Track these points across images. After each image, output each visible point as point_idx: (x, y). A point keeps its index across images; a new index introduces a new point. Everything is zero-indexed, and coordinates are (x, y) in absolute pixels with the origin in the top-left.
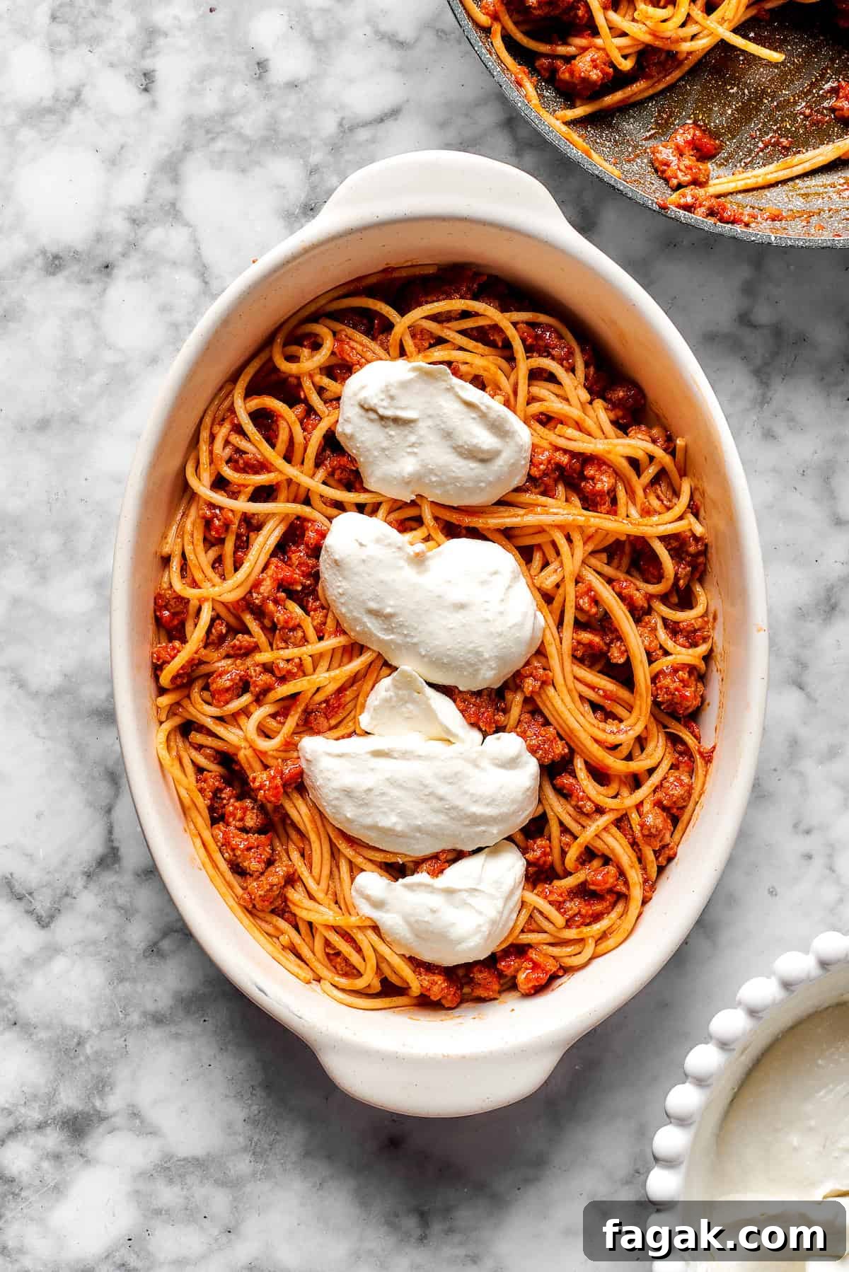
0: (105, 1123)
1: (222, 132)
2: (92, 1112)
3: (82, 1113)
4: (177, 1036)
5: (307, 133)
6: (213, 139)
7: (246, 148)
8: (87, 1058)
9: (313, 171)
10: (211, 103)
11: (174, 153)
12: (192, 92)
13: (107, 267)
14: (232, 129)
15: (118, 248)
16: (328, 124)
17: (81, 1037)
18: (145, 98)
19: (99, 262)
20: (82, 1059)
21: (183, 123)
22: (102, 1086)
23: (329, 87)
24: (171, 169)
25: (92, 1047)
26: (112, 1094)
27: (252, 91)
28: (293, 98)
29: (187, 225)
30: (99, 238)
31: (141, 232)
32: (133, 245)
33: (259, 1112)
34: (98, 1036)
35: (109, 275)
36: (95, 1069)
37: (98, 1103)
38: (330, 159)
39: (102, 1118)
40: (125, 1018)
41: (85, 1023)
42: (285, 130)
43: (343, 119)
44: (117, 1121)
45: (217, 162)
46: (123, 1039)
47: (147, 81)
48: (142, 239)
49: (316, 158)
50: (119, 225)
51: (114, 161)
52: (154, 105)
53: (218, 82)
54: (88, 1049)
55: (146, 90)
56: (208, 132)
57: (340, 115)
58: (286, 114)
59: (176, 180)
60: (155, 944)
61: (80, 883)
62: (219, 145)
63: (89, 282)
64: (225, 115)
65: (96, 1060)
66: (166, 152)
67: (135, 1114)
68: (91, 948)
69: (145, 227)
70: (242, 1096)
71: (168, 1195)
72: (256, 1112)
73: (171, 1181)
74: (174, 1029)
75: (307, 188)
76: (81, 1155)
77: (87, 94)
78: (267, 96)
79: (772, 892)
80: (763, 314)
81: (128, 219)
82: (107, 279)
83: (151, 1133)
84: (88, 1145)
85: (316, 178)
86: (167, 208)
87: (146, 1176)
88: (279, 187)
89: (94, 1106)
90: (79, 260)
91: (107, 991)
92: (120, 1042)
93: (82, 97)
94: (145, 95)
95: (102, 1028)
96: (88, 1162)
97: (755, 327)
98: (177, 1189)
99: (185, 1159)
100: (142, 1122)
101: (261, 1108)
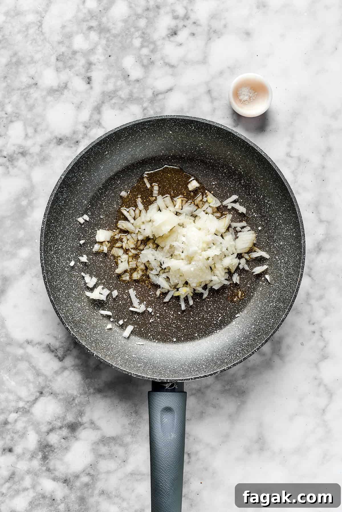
0: (82, 426)
1: (114, 97)
2: (78, 422)
3: (74, 423)
4: (106, 396)
5: (142, 96)
6: (111, 99)
7: (122, 102)
8: (76, 404)
9: (145, 109)
10: (110, 87)
11: (98, 104)
12: (104, 83)
13: (77, 142)
14: (118, 96)
15: (81, 136)
16: (149, 93)
17: (73, 397)
18: (88, 86)
19: (75, 141)
20: (74, 404)
21: (101, 94)
22: (81, 413)
23: (150, 81)
24: (98, 109)
25: (77, 401)
26: (85, 416)
27: (124, 83)
28: (137, 85)
29: (104, 128)
30: (74, 133)
31: (88, 130)
32: (86, 135)
33: (134, 421)
34: (79, 397)
35: (78, 145)
36: (79, 408)
37: (80, 419)
38: (150, 105)
39: (81, 424)
40: (88, 390)
41: (75, 393)
42: (135, 95)
43: (154, 91)
44: (86, 425)
45: (113, 107)
46: (88, 398)
47: (89, 80)
48: (89, 132)
49: (145, 105)
50: (81, 128)
51: (79, 107)
52: (91, 88)
53: (112, 80)
54: (76, 401)
55: (89, 83)
56: (109, 97)
57: (153, 90)
58: (135, 90)
59: (99, 113)
60: (98, 366)
61: (72, 347)
62: (113, 101)
63: (71, 147)
64: (115, 91)
65: (79, 405)
66: (96, 104)
67: (92, 423)
68: (77, 368)
69: (90, 129)
70: (128, 416)
71: (104, 450)
72: (133, 421)
73: (104, 445)
74: (105, 394)
75: (143, 115)
76: (75, 437)
77: (69, 85)
78: (129, 85)
79: (302, 344)
80: (295, 153)
81: (84, 126)
82: (77, 146)
83: (98, 429)
84: (77, 434)
85: (145, 111)
86: (97, 122)
87: (97, 443)
88: (134, 114)
89: (78, 421)
90: (68, 140)
91: (82, 382)
92: (87, 399)
93: (68, 86)
94: (88, 84)
95: (81, 394)
96: (77, 439)
97: (291, 157)
98: (106, 448)
99: (109, 438)
100: (95, 425)
101: (134, 420)
